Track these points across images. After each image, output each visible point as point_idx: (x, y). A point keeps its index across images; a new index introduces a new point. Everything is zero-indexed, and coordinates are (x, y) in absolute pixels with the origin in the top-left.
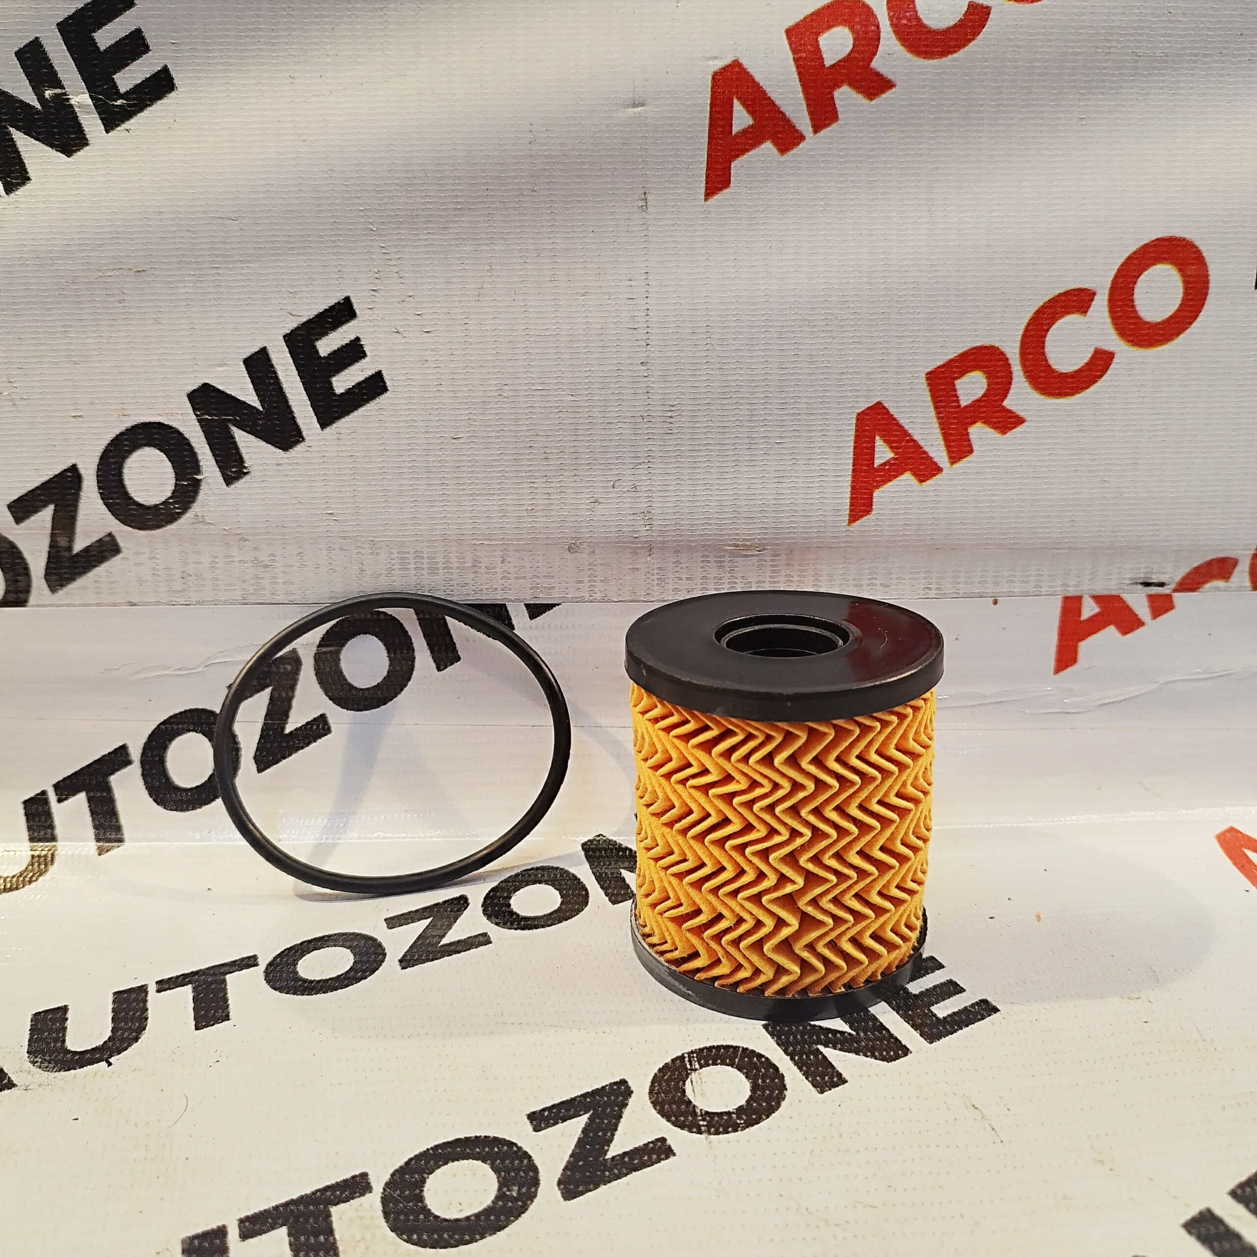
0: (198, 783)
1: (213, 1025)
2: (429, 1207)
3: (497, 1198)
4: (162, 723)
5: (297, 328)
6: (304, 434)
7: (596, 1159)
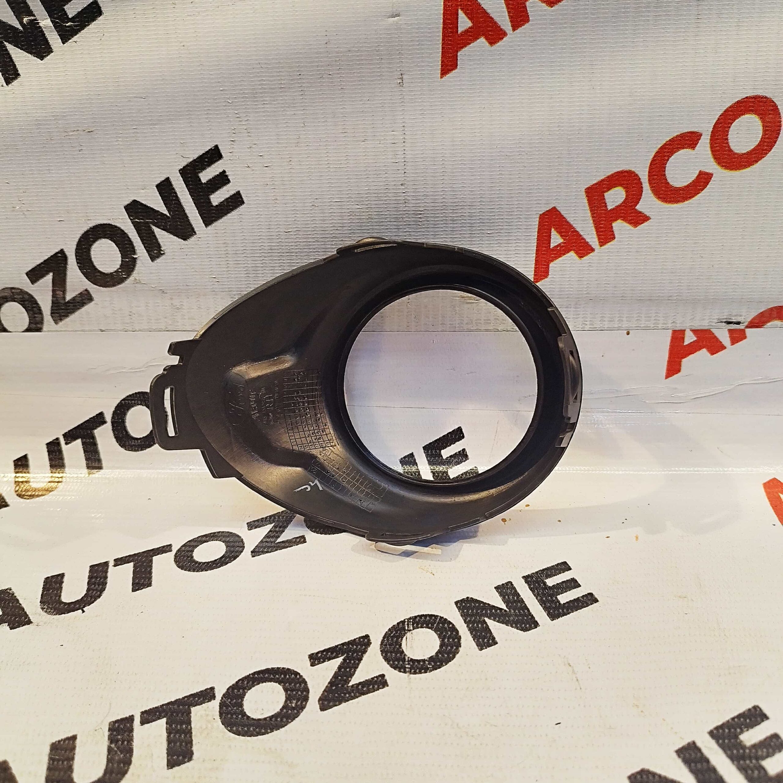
0: (145, 435)
1: (142, 589)
2: (245, 711)
3: (284, 707)
4: (123, 400)
5: (187, 165)
6: (196, 229)
7: (343, 686)
